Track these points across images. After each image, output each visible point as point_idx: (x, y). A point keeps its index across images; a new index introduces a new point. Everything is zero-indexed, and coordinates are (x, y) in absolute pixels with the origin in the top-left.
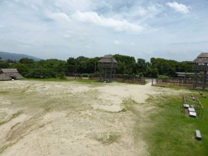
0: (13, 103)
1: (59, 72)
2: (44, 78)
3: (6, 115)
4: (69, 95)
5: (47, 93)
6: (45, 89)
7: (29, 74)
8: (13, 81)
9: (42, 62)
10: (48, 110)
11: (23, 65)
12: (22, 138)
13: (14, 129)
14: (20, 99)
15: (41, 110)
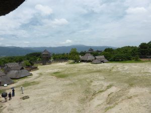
0: (105, 78)
1: (134, 55)
2: (122, 61)
3: (103, 86)
4: (147, 74)
5: (128, 72)
6: (125, 69)
7: (112, 58)
8: (102, 64)
9: (119, 50)
10: (131, 85)
11: (107, 53)
12: (117, 104)
13: (110, 97)
14: (109, 75)
15: (126, 85)
